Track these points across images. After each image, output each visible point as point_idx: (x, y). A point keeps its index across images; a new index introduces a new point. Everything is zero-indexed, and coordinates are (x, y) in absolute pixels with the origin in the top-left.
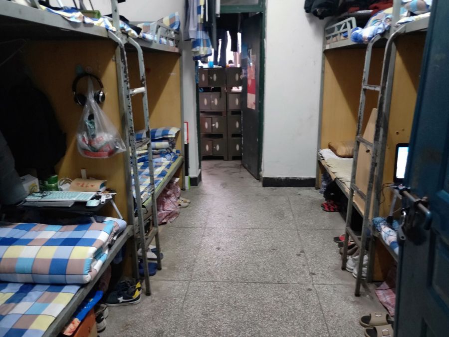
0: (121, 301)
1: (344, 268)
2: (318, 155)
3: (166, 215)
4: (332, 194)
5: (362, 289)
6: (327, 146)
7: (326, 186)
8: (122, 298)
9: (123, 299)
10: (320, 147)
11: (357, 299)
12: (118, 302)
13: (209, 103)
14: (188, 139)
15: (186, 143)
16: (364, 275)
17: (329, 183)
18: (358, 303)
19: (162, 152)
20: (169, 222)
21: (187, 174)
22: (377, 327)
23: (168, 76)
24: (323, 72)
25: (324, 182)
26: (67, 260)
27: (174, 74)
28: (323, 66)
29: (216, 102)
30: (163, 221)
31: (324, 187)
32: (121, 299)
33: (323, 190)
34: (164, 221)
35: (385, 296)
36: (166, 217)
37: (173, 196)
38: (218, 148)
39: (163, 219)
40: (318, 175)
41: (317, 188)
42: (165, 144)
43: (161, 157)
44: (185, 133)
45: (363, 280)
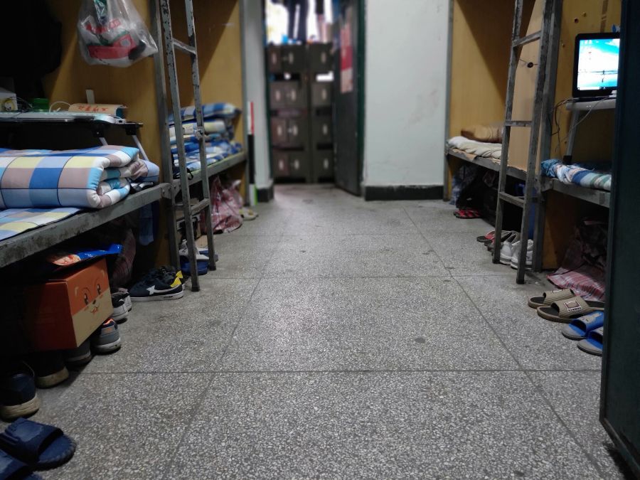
0: (151, 293)
1: (497, 260)
2: (445, 147)
3: (221, 219)
4: (470, 199)
5: (526, 278)
6: (460, 132)
7: (460, 192)
8: (153, 287)
9: (155, 288)
10: (448, 135)
11: (521, 286)
12: (147, 294)
13: (284, 98)
14: (253, 128)
15: (250, 133)
16: (528, 263)
17: (464, 187)
18: (523, 289)
19: (214, 138)
20: (225, 231)
21: (252, 181)
22: (557, 303)
23: (223, 28)
24: (451, 20)
25: (456, 187)
26: (61, 170)
27: (232, 24)
28: (451, 10)
29: (293, 95)
30: (217, 229)
31: (457, 193)
32: (152, 290)
33: (455, 199)
34: (219, 228)
35: (563, 279)
36: (221, 222)
37: (231, 200)
38: (297, 165)
39: (217, 226)
40: (446, 181)
41: (446, 200)
42: (219, 125)
43: (213, 146)
44: (249, 118)
45: (528, 270)
